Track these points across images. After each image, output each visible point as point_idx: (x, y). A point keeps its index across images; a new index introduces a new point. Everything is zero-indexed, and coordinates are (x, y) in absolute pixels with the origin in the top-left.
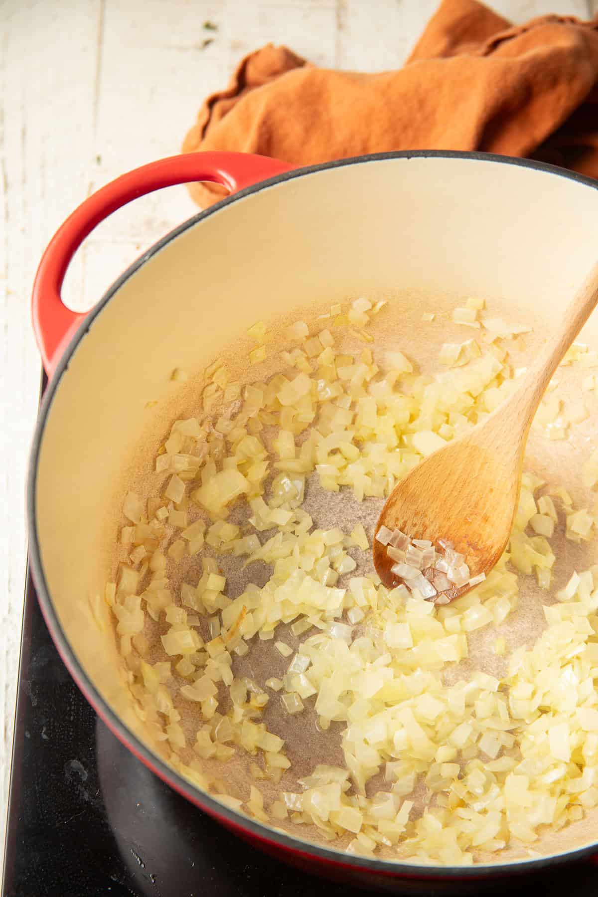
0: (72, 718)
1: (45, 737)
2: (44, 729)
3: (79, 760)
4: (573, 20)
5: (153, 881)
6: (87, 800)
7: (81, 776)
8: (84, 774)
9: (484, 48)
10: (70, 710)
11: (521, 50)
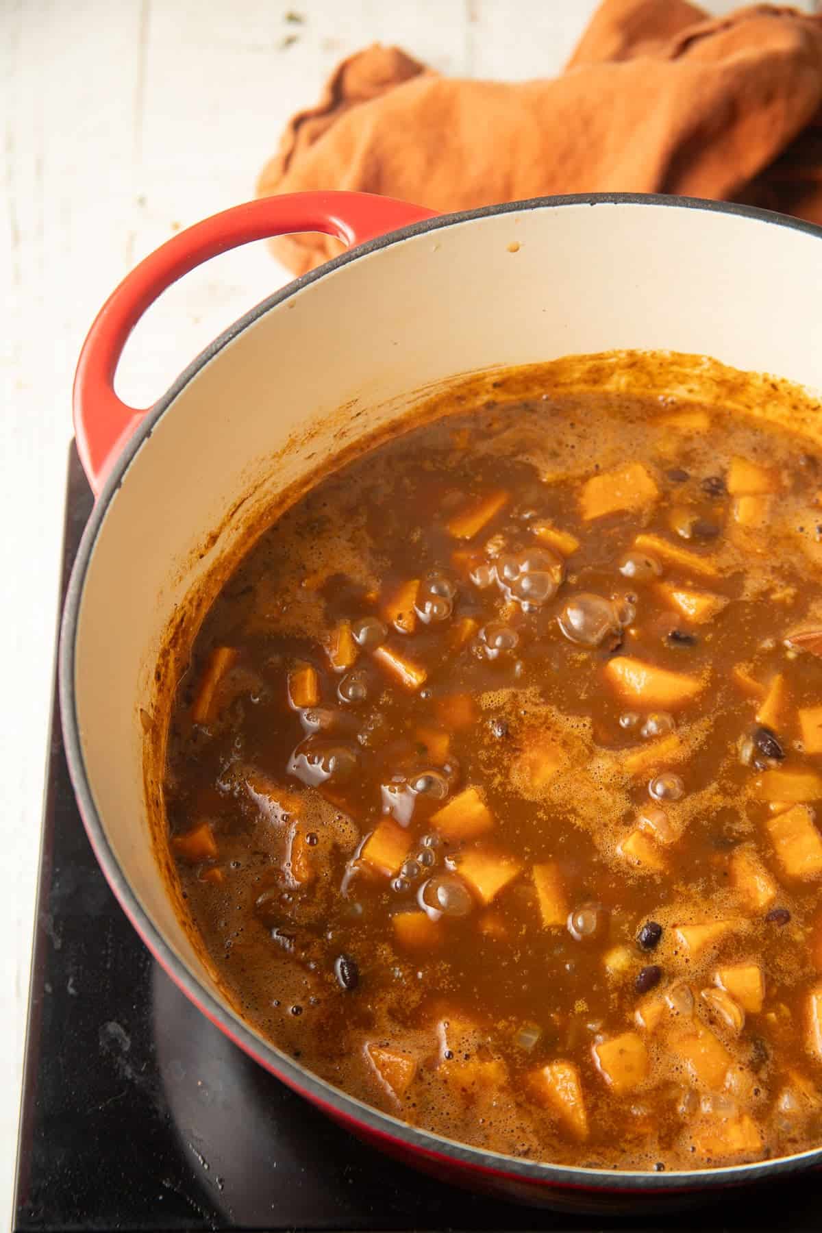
0: (108, 966)
1: (71, 991)
2: (71, 981)
3: (118, 1022)
4: (792, 12)
5: (220, 1187)
6: (130, 1077)
7: (121, 1044)
8: (126, 1041)
9: (670, 48)
10: (107, 955)
11: (723, 52)
